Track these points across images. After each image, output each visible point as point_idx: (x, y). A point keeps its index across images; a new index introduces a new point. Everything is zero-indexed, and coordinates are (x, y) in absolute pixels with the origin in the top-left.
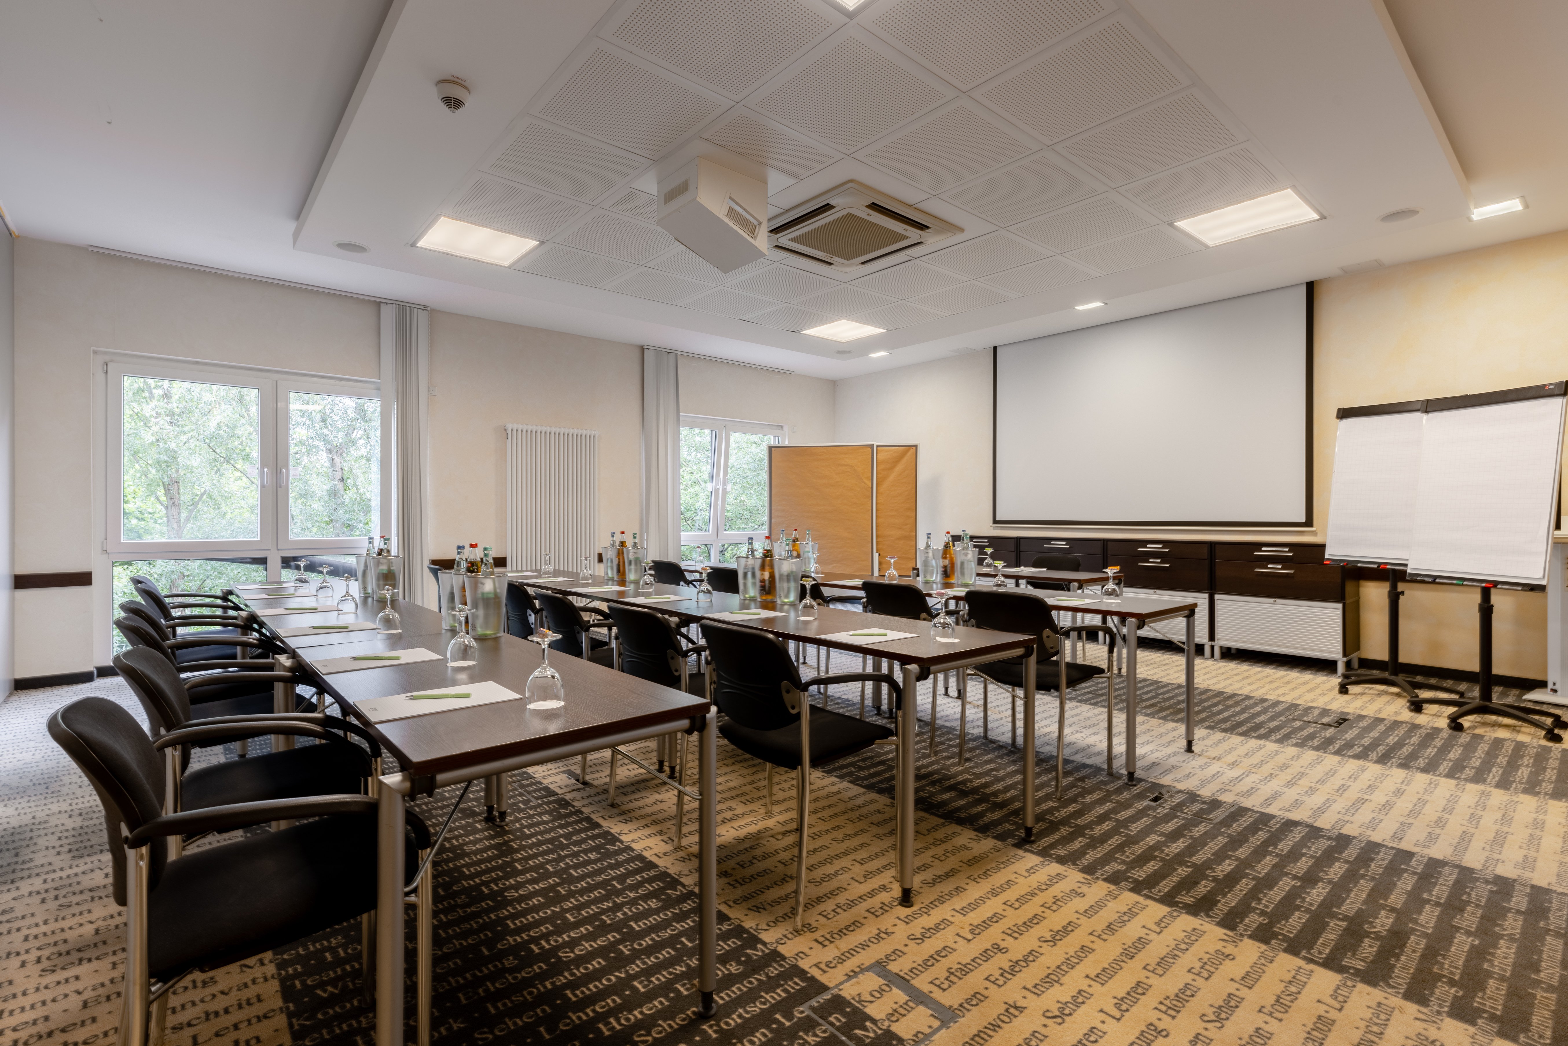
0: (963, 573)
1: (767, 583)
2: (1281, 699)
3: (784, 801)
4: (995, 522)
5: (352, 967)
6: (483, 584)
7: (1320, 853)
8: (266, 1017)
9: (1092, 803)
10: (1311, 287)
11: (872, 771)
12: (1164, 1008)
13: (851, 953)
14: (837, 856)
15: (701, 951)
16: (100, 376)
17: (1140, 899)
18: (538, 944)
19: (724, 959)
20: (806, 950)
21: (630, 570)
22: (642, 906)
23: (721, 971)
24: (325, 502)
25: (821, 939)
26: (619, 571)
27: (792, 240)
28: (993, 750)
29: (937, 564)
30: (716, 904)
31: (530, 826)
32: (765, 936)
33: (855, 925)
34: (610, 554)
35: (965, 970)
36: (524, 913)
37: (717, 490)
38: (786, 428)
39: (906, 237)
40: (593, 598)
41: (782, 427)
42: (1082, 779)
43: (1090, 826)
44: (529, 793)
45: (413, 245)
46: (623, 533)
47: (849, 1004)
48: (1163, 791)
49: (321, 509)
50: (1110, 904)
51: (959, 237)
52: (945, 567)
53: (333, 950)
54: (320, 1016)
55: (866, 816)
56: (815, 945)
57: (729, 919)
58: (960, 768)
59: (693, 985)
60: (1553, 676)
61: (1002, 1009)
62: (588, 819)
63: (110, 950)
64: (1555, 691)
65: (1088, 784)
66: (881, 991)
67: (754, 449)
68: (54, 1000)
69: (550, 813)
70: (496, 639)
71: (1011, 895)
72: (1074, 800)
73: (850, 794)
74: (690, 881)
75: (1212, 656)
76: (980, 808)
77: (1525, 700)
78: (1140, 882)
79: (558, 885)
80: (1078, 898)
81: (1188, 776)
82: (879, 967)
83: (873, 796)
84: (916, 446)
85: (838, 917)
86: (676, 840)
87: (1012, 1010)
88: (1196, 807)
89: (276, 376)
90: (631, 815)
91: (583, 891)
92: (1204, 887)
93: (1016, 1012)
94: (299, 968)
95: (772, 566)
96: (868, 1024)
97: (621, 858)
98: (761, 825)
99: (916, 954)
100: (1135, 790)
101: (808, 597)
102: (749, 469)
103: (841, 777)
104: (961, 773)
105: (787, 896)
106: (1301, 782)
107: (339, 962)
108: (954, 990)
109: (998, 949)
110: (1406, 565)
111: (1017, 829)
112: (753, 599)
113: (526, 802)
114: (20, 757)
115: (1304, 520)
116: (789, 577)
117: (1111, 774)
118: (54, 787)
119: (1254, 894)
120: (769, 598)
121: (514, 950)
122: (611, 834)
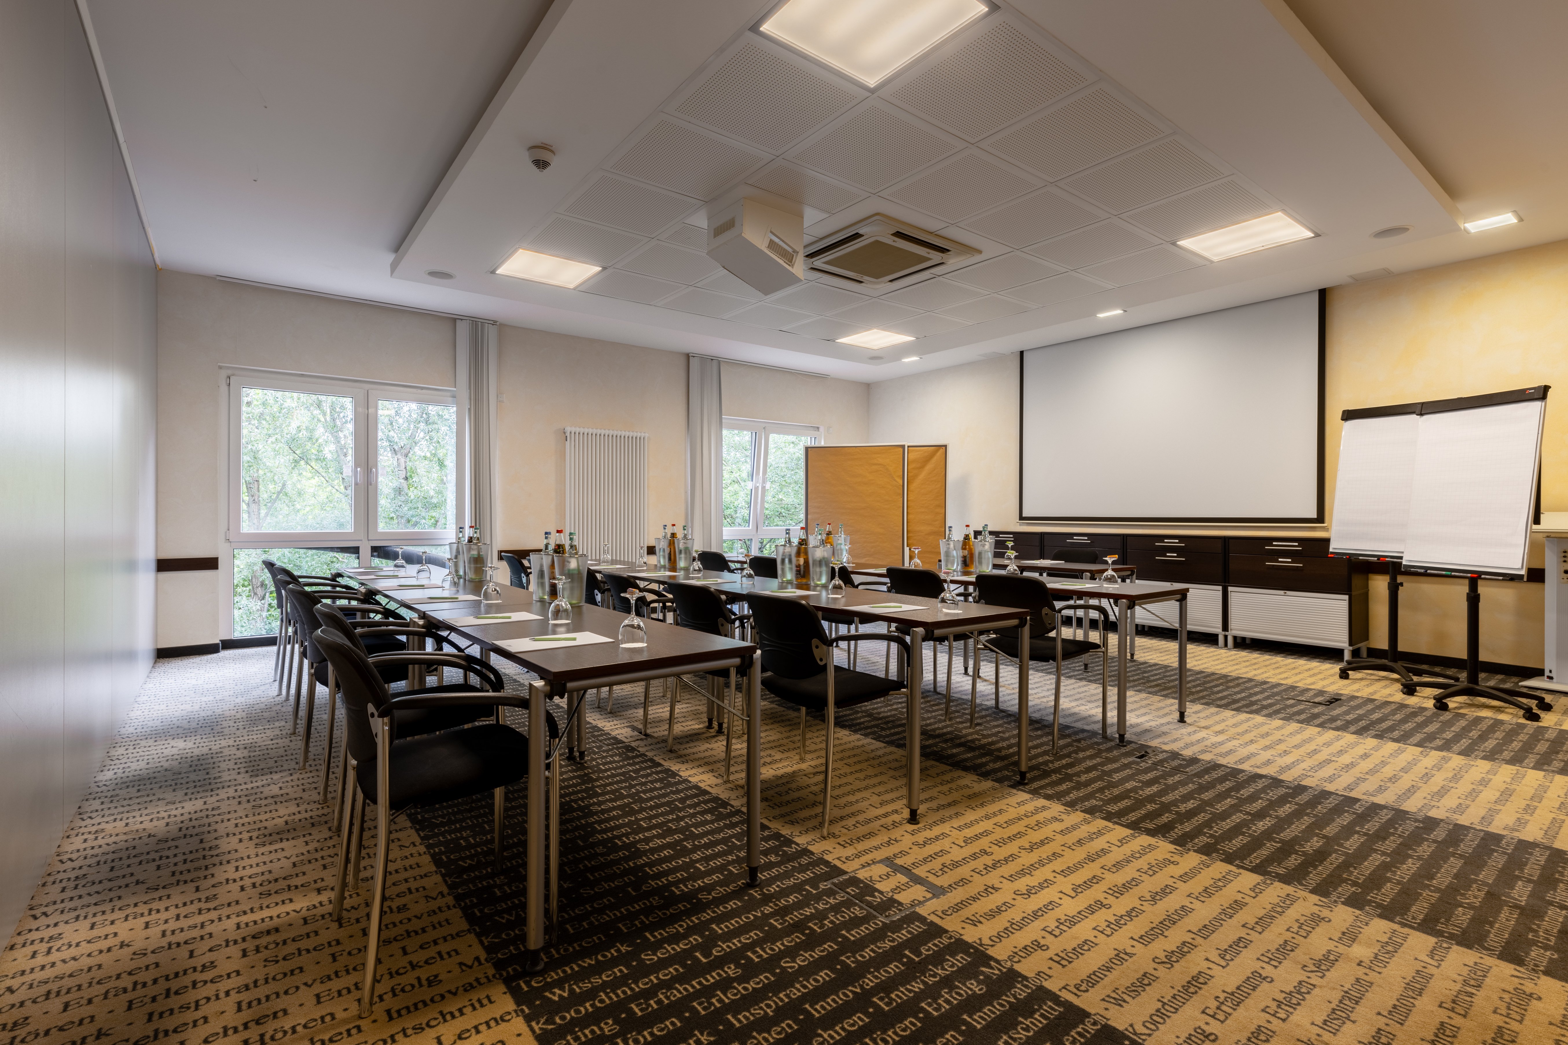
0: (980, 563)
1: (802, 568)
2: (1282, 682)
3: (816, 751)
4: (1021, 518)
5: (482, 849)
6: (569, 562)
7: (1276, 797)
8: (426, 875)
9: (1084, 758)
10: (1323, 294)
11: (893, 731)
12: (1111, 892)
13: (866, 852)
14: (859, 790)
15: (749, 846)
16: (224, 388)
17: (1110, 825)
18: (620, 840)
19: (766, 853)
20: (831, 849)
21: (680, 558)
22: (699, 818)
23: (763, 860)
24: (392, 499)
25: (843, 843)
26: (670, 559)
27: (826, 263)
28: (1002, 718)
29: (957, 554)
30: (760, 819)
31: (604, 764)
32: (797, 840)
33: (871, 835)
34: (662, 545)
35: (956, 865)
36: (607, 820)
37: (757, 488)
38: (821, 429)
39: (929, 259)
40: (651, 581)
41: (818, 428)
42: (1079, 741)
43: (1078, 774)
44: (601, 741)
45: (493, 272)
46: (674, 525)
47: (862, 882)
48: (1149, 751)
49: (388, 505)
50: (1082, 827)
51: (977, 258)
52: (964, 557)
53: (466, 839)
54: (465, 876)
55: (885, 763)
56: (837, 846)
57: (769, 828)
58: (971, 730)
59: (742, 868)
60: (1549, 664)
61: (982, 888)
62: (652, 760)
63: (301, 834)
64: (1551, 678)
65: (1083, 744)
66: (888, 875)
67: (791, 449)
68: (271, 862)
69: (620, 755)
70: (580, 607)
71: (1001, 819)
72: (1068, 755)
73: (872, 747)
74: (738, 803)
75: (1226, 645)
76: (984, 760)
77: (1522, 686)
78: (1112, 813)
79: (632, 803)
80: (1057, 823)
81: (1175, 740)
82: (888, 861)
83: (892, 749)
84: (946, 446)
85: (857, 829)
86: (725, 777)
87: (990, 890)
88: (1175, 763)
89: (367, 386)
90: (687, 758)
91: (651, 808)
92: (1166, 818)
93: (993, 891)
94: (443, 848)
95: (806, 553)
96: (876, 894)
97: (681, 787)
98: (796, 767)
99: (917, 854)
100: (1123, 750)
101: (837, 578)
102: (787, 468)
103: (866, 735)
104: (972, 734)
105: (816, 815)
106: (1277, 747)
107: (470, 846)
108: (946, 876)
109: (984, 852)
110: (1401, 558)
111: (1014, 775)
112: (790, 582)
113: (599, 747)
114: (182, 707)
115: (1315, 517)
116: (821, 562)
117: (1105, 736)
118: (218, 729)
119: (1208, 824)
120: (804, 581)
121: (603, 843)
122: (672, 771)
